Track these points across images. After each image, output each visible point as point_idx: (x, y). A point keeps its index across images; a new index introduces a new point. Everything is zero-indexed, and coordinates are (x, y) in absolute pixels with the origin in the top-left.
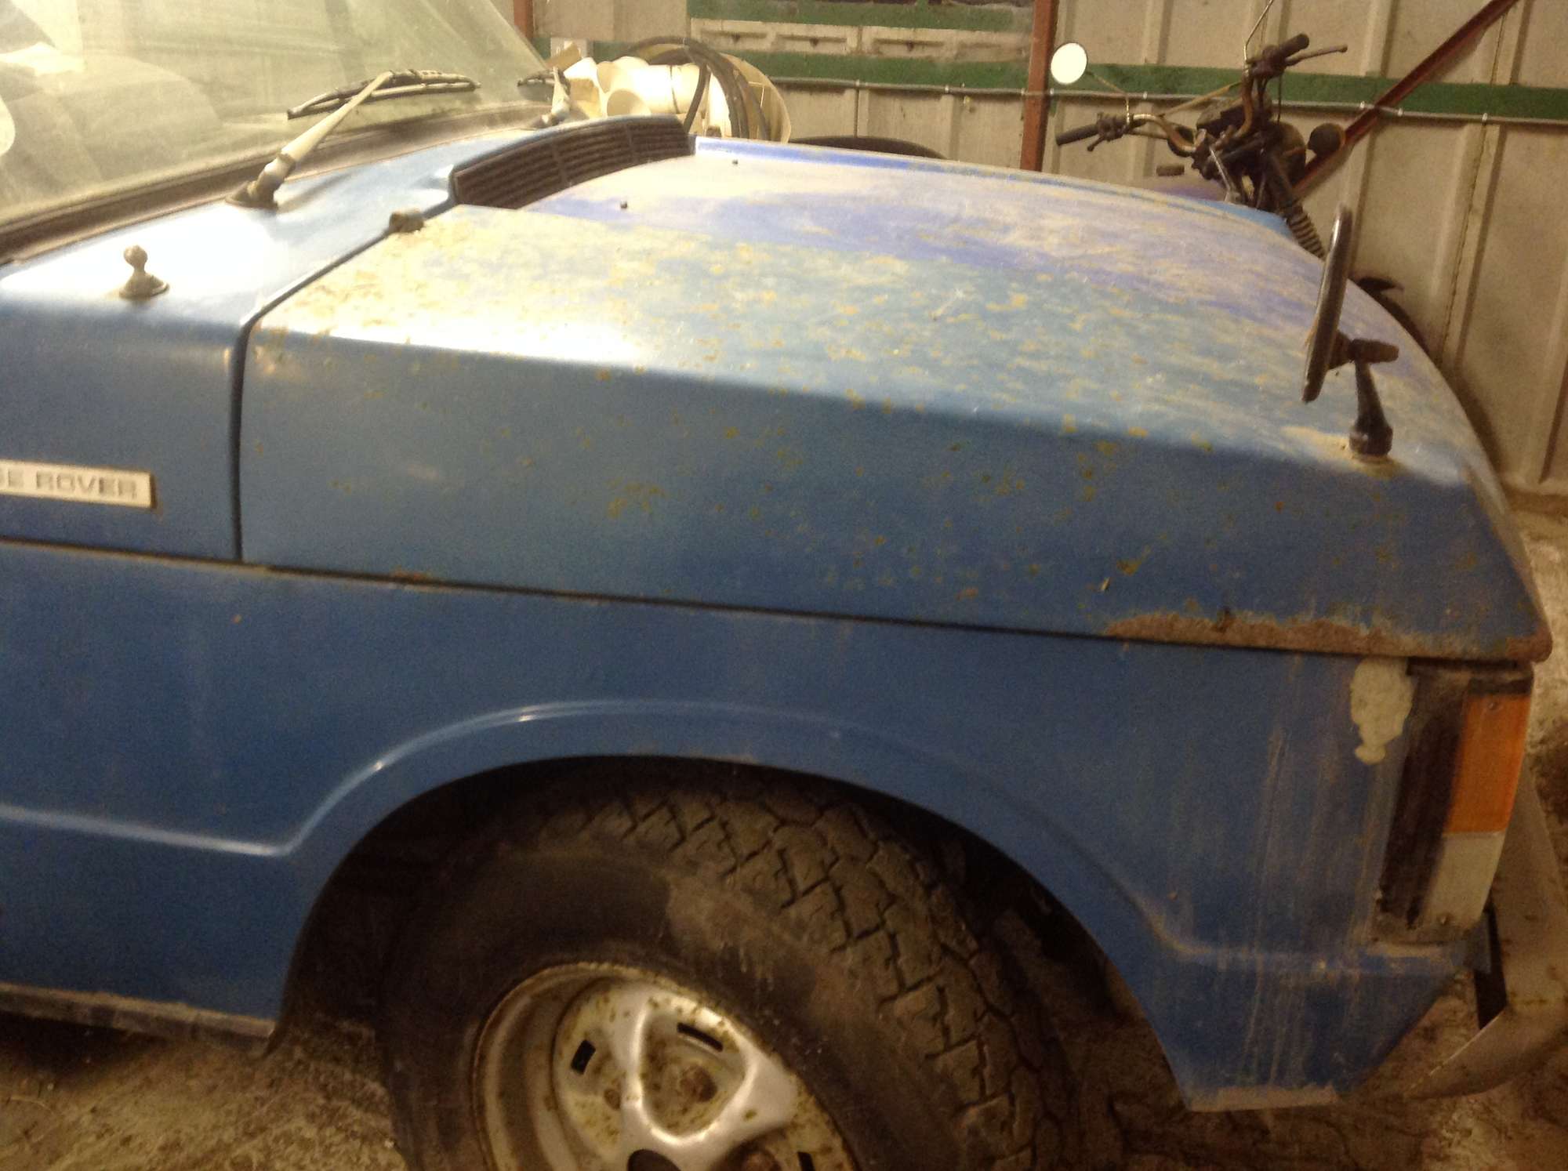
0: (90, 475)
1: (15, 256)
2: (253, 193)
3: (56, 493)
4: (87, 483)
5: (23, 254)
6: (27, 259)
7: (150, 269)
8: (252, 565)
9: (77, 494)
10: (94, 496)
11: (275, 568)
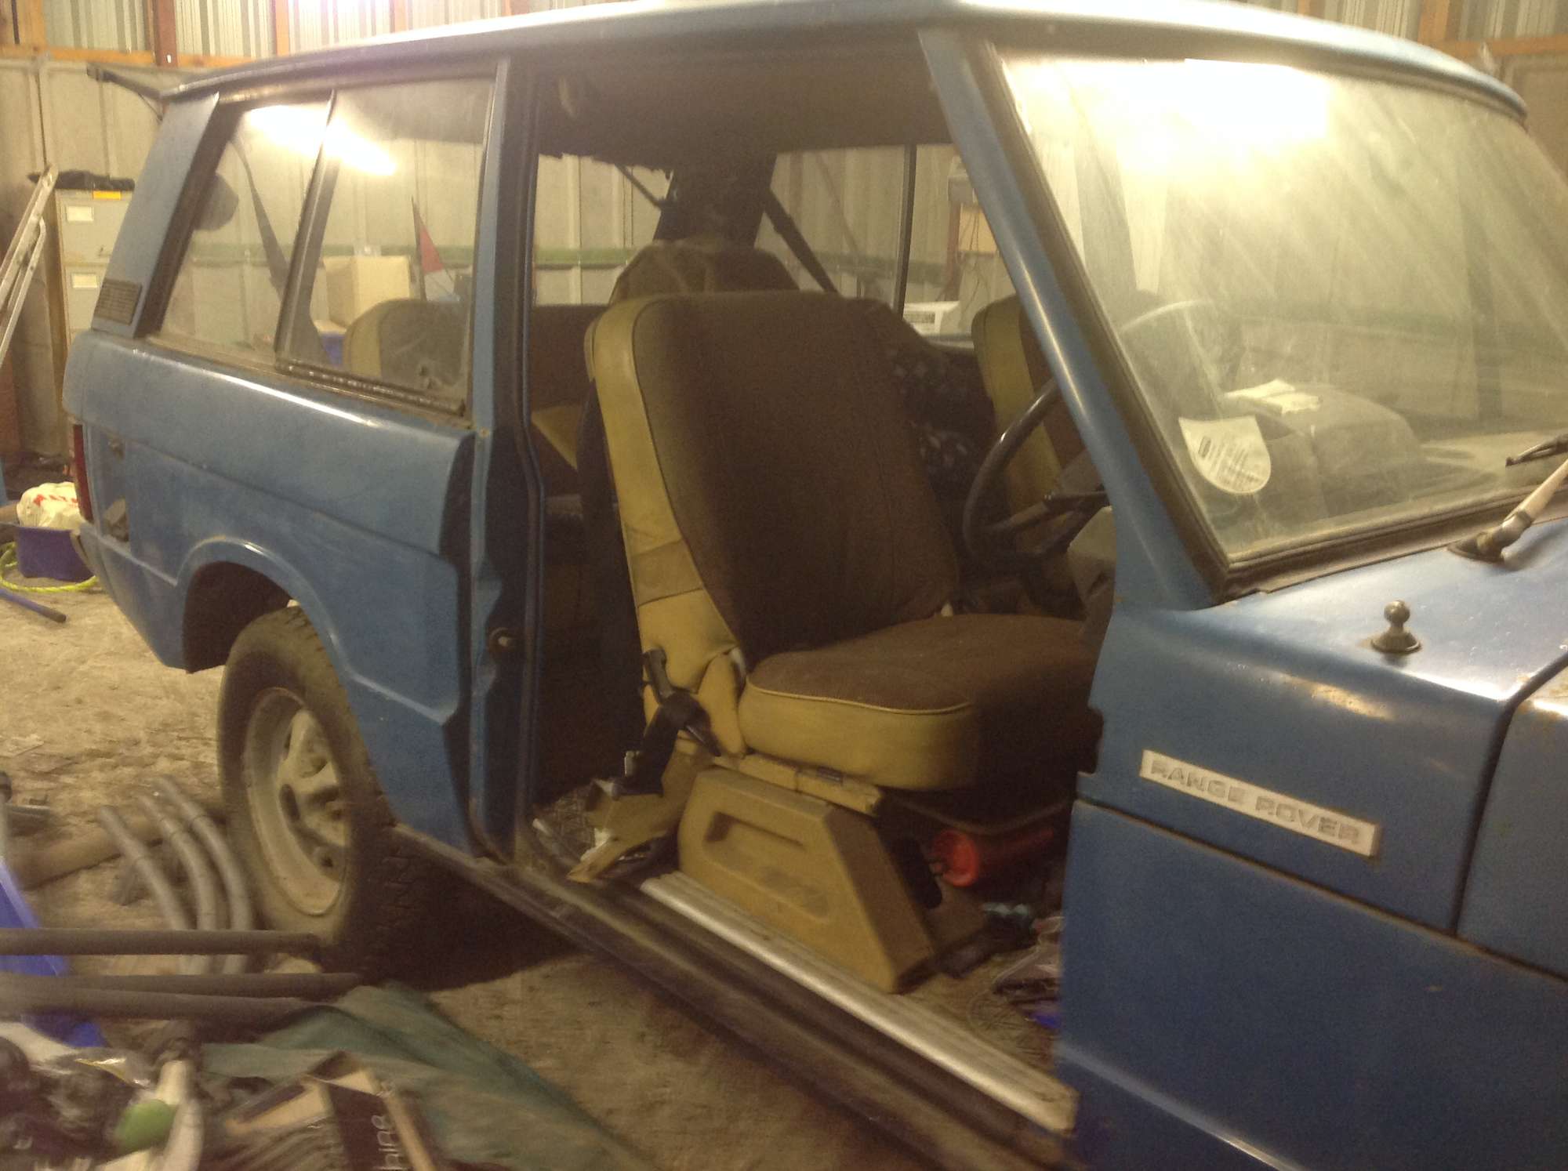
0: (1314, 811)
1: (1261, 587)
2: (1482, 546)
3: (1274, 819)
4: (1308, 818)
5: (1268, 586)
6: (1272, 592)
7: (1408, 627)
8: (1466, 941)
9: (1297, 826)
10: (1314, 832)
11: (1488, 950)
